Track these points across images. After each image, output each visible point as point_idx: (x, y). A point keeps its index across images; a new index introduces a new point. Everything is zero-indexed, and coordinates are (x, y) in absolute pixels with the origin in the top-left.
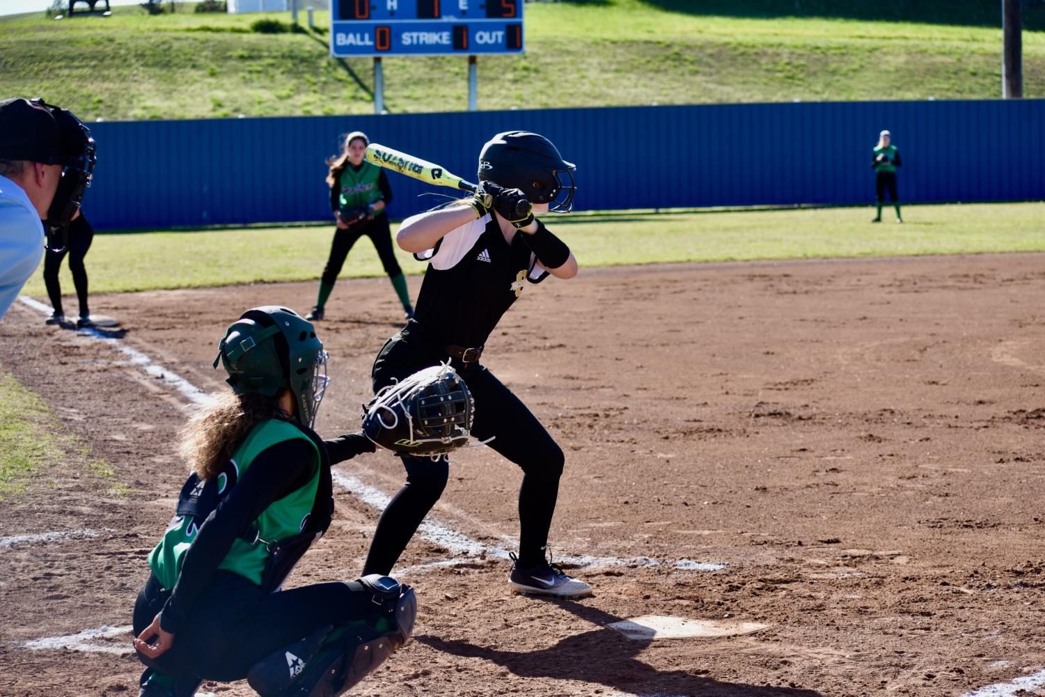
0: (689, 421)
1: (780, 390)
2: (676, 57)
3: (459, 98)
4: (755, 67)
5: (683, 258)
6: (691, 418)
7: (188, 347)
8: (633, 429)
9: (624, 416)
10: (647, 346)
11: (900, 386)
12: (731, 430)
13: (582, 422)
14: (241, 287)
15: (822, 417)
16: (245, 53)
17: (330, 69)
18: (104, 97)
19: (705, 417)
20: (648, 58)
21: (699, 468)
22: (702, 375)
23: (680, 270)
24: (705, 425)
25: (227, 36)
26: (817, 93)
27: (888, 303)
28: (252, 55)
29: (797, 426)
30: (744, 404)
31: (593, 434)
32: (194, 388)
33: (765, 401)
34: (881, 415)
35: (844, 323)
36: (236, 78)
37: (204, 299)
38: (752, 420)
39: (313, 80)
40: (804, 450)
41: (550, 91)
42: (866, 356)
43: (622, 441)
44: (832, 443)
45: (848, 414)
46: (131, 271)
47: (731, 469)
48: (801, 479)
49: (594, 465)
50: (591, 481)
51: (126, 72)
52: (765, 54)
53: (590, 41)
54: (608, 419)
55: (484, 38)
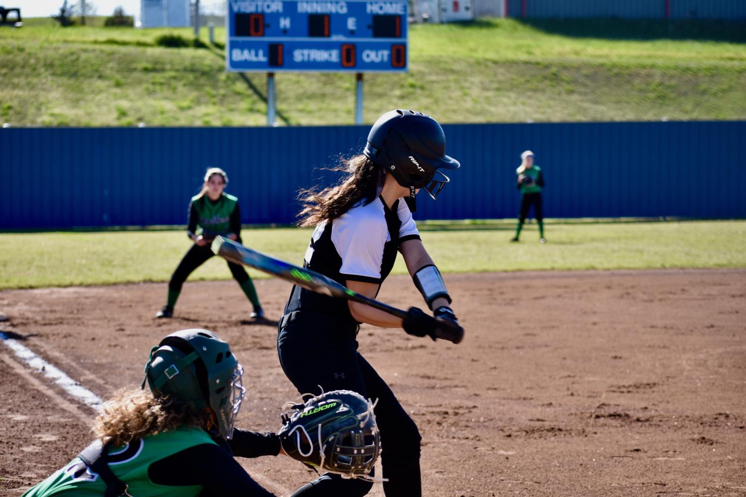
0: (532, 420)
1: (622, 392)
2: (553, 77)
3: (349, 112)
4: (628, 87)
5: (548, 266)
6: (535, 418)
7: (72, 342)
8: (479, 427)
9: (471, 415)
10: (503, 348)
11: (738, 391)
12: (571, 430)
13: (431, 419)
14: (131, 286)
15: (659, 419)
16: (149, 66)
17: (230, 82)
18: (15, 103)
19: (548, 417)
20: (527, 78)
21: (536, 465)
22: (551, 377)
23: (543, 277)
24: (547, 425)
25: (131, 49)
26: (686, 112)
27: (737, 312)
28: (155, 68)
29: (634, 427)
30: (586, 405)
31: (441, 430)
32: (71, 381)
33: (607, 402)
34: (716, 419)
35: (692, 331)
36: (140, 89)
37: (93, 297)
38: (592, 421)
39: (213, 92)
40: (637, 450)
41: (434, 107)
42: (709, 363)
43: (467, 438)
44: (665, 444)
45: (684, 417)
46: (29, 269)
47: (566, 467)
48: (631, 477)
49: (437, 460)
50: (432, 476)
51: (35, 80)
52: (638, 75)
53: (472, 61)
54: (457, 417)
55: (370, 56)
